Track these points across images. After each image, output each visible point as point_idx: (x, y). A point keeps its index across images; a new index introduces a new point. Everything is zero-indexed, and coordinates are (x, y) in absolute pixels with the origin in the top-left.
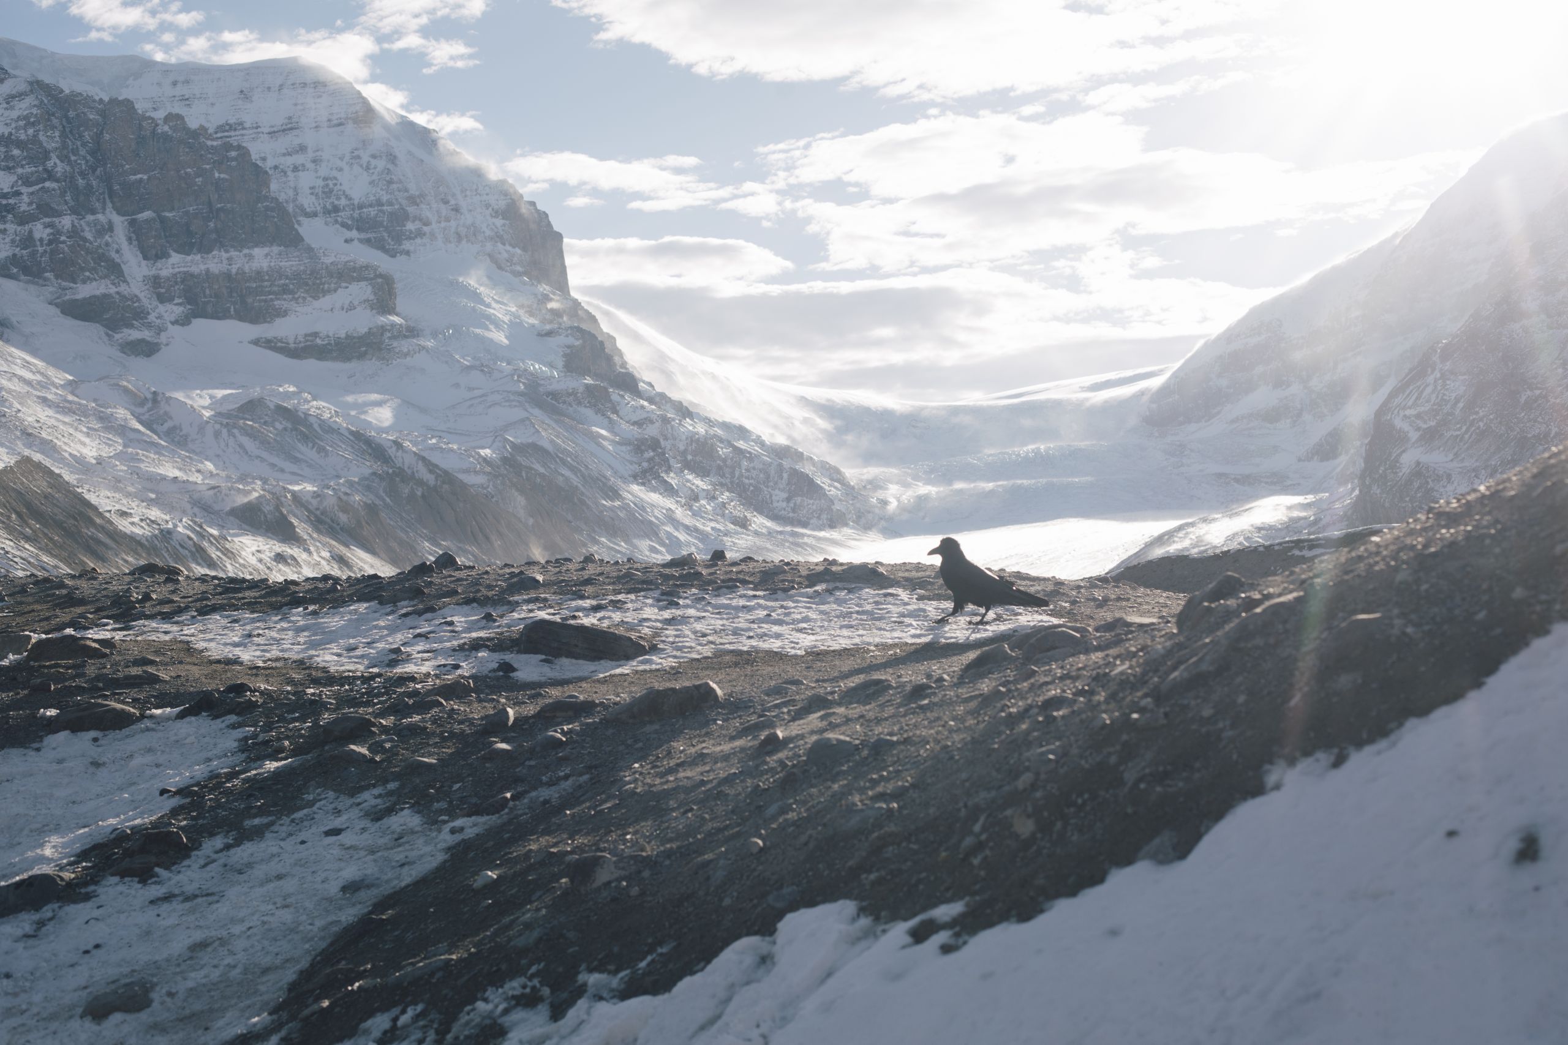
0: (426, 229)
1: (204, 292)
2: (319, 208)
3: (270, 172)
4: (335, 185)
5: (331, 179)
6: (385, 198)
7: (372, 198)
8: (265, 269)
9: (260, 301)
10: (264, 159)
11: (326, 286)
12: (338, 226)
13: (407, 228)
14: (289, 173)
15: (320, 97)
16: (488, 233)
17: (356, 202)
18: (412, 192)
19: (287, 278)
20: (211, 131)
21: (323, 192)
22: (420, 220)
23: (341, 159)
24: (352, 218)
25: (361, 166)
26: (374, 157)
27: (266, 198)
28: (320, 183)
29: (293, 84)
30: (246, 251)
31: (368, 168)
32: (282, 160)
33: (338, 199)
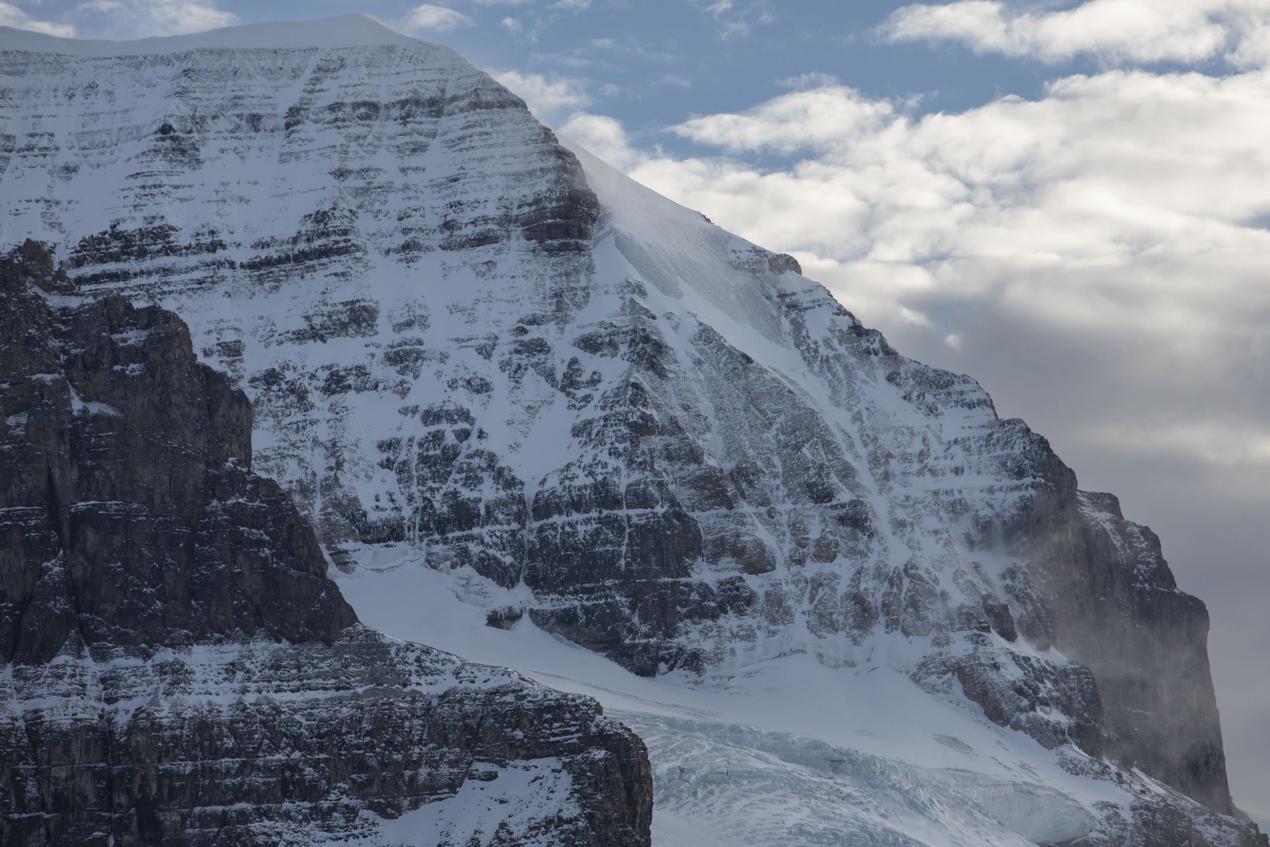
0: (754, 583)
1: (20, 791)
2: (407, 512)
3: (251, 395)
4: (464, 435)
5: (450, 417)
6: (622, 483)
7: (583, 480)
8: (225, 716)
9: (205, 820)
10: (233, 351)
11: (424, 772)
12: (467, 570)
13: (695, 578)
14: (314, 397)
15: (419, 148)
16: (959, 599)
17: (530, 493)
18: (711, 462)
19: (296, 742)
20: (61, 256)
21: (424, 460)
22: (737, 552)
23: (485, 352)
24: (514, 543)
25: (550, 376)
26: (590, 344)
27: (236, 481)
28: (417, 429)
29: (332, 108)
30: (166, 655)
31: (569, 383)
32: (291, 352)
33: (472, 480)
